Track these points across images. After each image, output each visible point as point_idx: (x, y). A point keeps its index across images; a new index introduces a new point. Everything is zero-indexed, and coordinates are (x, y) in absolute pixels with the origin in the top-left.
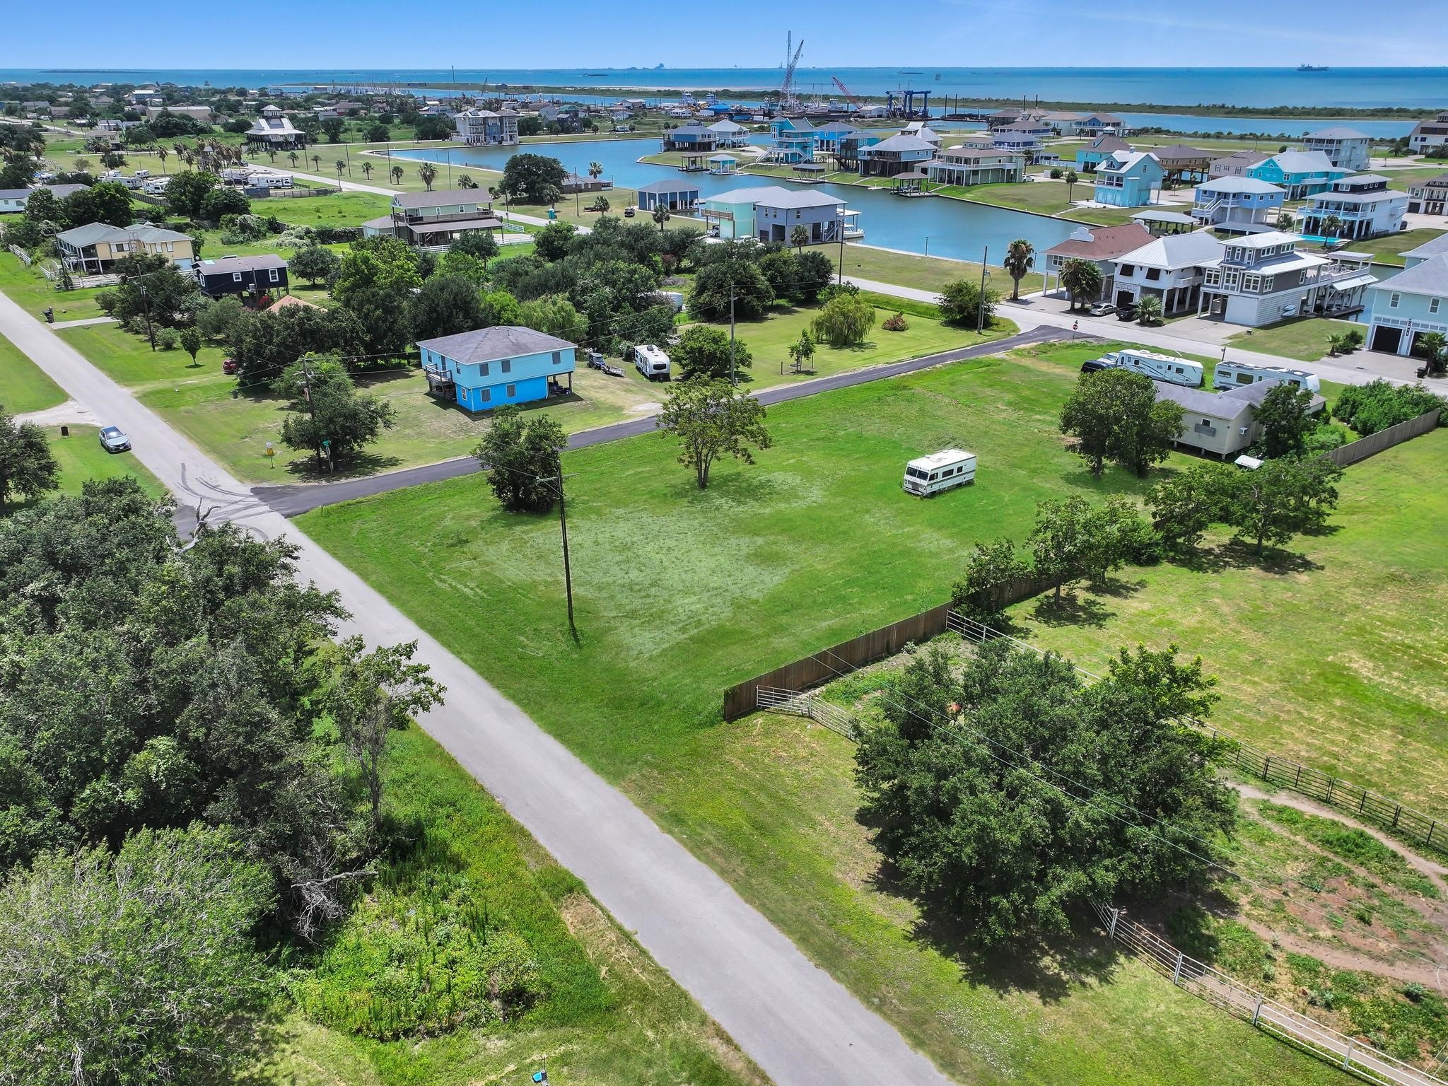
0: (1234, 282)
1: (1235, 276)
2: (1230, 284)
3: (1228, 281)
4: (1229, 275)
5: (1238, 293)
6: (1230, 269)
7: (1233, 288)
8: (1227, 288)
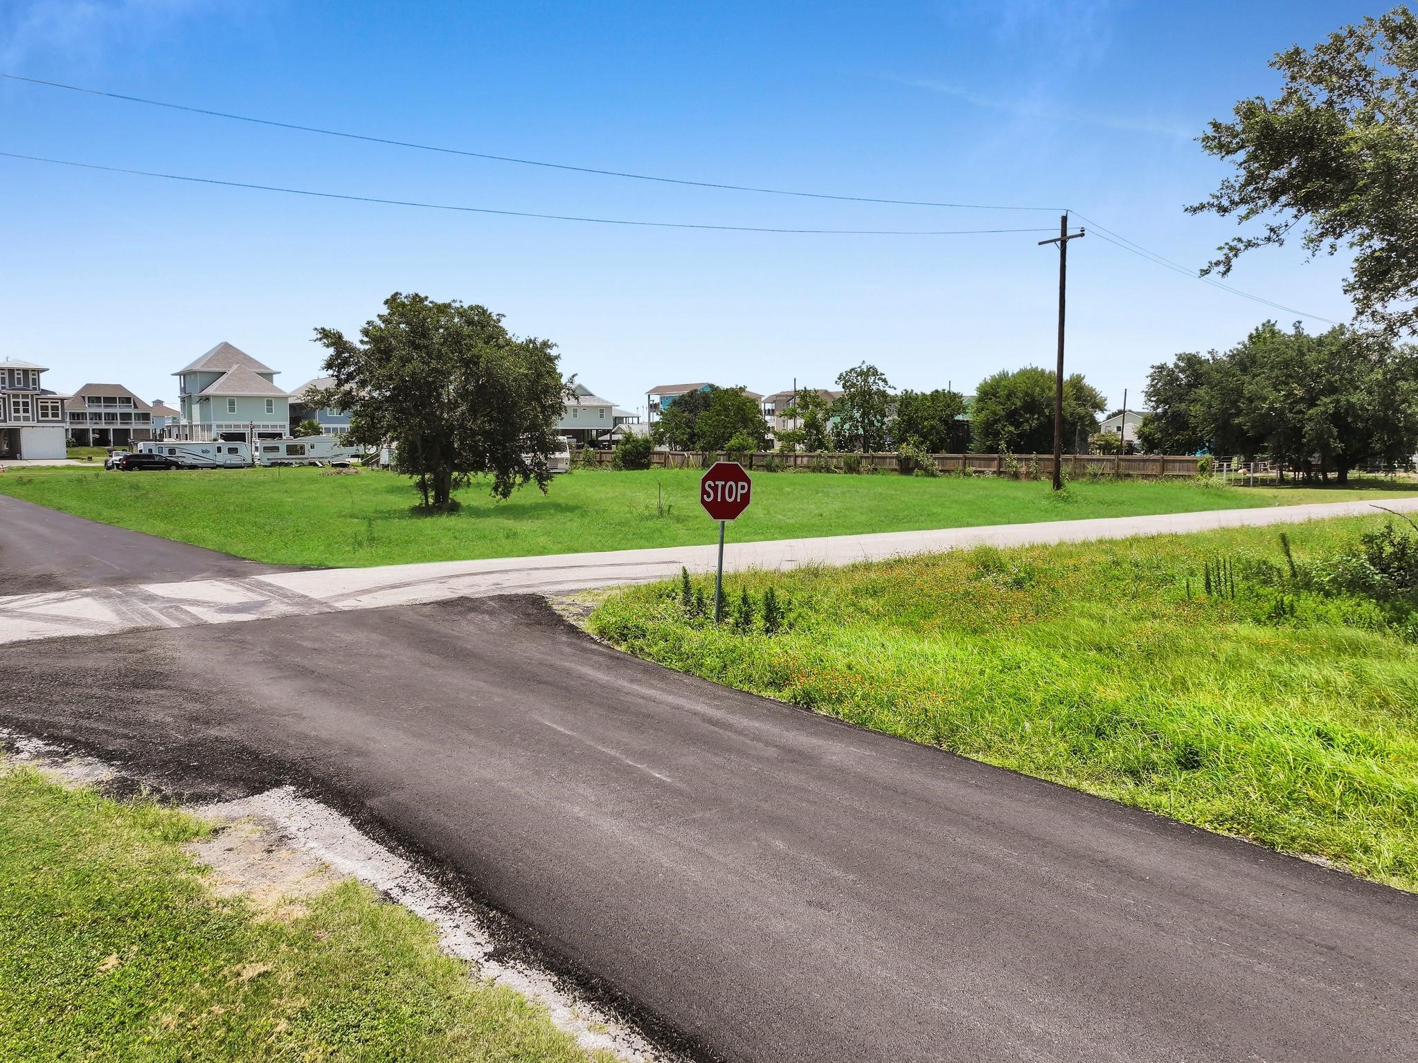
0: (26, 411)
1: (26, 404)
2: (21, 414)
3: (17, 411)
4: (16, 404)
5: (35, 423)
6: (16, 396)
7: (26, 419)
8: (17, 419)
